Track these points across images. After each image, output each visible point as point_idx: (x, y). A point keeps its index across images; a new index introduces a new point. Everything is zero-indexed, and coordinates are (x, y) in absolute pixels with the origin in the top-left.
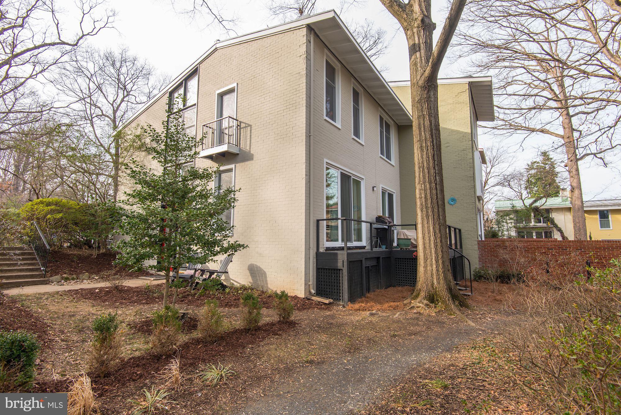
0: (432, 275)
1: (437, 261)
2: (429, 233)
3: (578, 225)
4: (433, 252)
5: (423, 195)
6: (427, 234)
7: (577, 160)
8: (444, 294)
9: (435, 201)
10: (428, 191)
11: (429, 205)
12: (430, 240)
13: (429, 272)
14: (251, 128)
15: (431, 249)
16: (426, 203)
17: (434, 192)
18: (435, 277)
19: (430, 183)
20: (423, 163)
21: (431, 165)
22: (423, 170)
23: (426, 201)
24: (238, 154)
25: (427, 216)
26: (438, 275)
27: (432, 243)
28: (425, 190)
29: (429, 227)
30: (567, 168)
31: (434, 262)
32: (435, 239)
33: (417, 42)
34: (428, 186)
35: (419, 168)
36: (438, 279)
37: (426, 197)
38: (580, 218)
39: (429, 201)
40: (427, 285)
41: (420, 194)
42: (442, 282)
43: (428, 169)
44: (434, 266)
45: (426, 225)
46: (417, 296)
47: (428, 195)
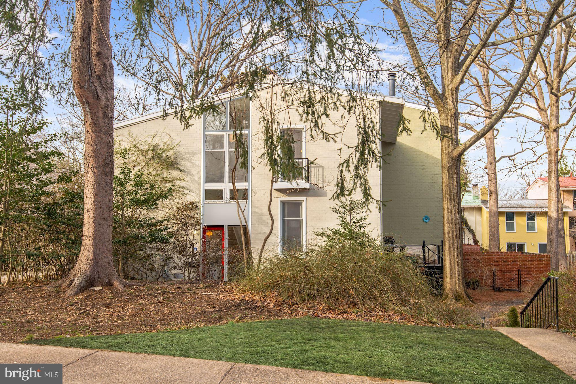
0: (456, 283)
1: (459, 275)
2: (454, 257)
3: (493, 230)
4: (456, 269)
5: (451, 232)
6: (452, 258)
7: (496, 162)
8: (463, 295)
9: (458, 236)
10: (455, 229)
11: (455, 238)
12: (455, 261)
13: (454, 282)
14: (323, 169)
15: (455, 267)
16: (453, 237)
17: (458, 230)
18: (457, 285)
19: (456, 224)
20: (451, 209)
21: (457, 212)
22: (451, 214)
23: (453, 235)
24: (309, 189)
25: (453, 245)
26: (459, 284)
27: (456, 263)
28: (452, 228)
29: (454, 253)
30: (487, 170)
31: (457, 275)
32: (458, 261)
33: (450, 126)
34: (454, 226)
35: (449, 212)
36: (459, 286)
37: (453, 233)
38: (495, 223)
39: (455, 236)
40: (453, 291)
41: (449, 230)
42: (462, 288)
43: (455, 214)
44: (457, 278)
45: (452, 252)
46: (446, 298)
47: (455, 231)
